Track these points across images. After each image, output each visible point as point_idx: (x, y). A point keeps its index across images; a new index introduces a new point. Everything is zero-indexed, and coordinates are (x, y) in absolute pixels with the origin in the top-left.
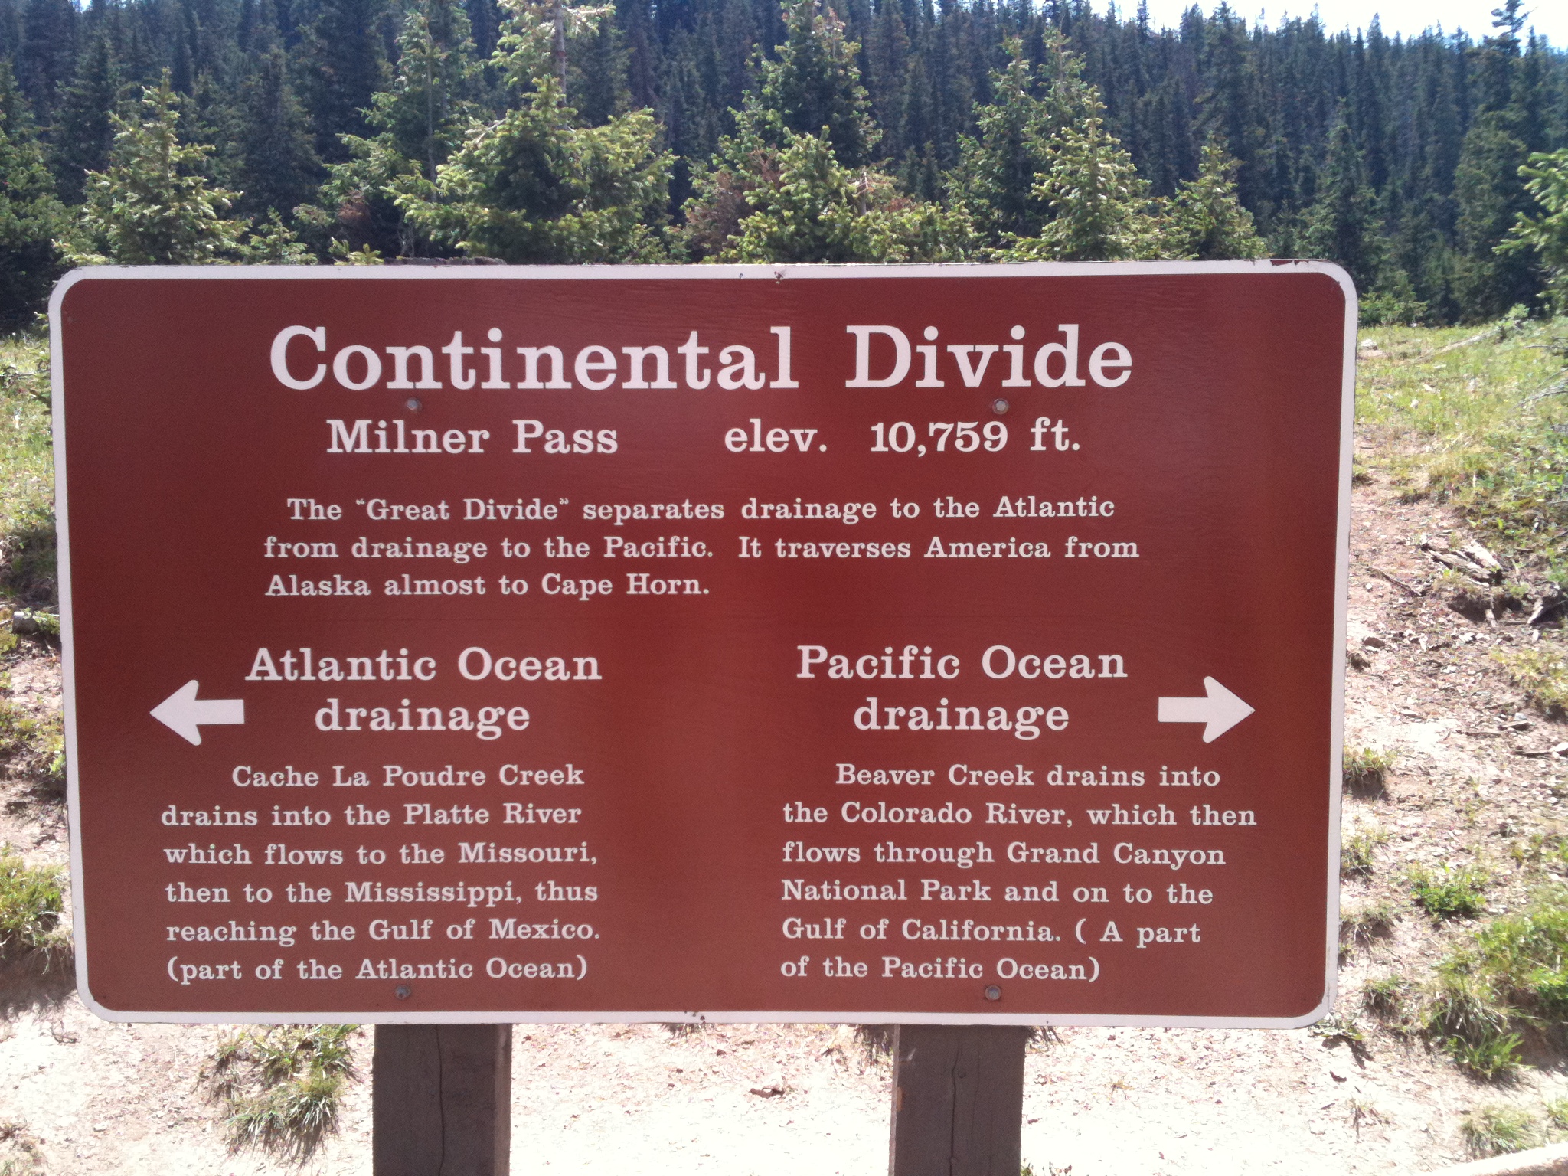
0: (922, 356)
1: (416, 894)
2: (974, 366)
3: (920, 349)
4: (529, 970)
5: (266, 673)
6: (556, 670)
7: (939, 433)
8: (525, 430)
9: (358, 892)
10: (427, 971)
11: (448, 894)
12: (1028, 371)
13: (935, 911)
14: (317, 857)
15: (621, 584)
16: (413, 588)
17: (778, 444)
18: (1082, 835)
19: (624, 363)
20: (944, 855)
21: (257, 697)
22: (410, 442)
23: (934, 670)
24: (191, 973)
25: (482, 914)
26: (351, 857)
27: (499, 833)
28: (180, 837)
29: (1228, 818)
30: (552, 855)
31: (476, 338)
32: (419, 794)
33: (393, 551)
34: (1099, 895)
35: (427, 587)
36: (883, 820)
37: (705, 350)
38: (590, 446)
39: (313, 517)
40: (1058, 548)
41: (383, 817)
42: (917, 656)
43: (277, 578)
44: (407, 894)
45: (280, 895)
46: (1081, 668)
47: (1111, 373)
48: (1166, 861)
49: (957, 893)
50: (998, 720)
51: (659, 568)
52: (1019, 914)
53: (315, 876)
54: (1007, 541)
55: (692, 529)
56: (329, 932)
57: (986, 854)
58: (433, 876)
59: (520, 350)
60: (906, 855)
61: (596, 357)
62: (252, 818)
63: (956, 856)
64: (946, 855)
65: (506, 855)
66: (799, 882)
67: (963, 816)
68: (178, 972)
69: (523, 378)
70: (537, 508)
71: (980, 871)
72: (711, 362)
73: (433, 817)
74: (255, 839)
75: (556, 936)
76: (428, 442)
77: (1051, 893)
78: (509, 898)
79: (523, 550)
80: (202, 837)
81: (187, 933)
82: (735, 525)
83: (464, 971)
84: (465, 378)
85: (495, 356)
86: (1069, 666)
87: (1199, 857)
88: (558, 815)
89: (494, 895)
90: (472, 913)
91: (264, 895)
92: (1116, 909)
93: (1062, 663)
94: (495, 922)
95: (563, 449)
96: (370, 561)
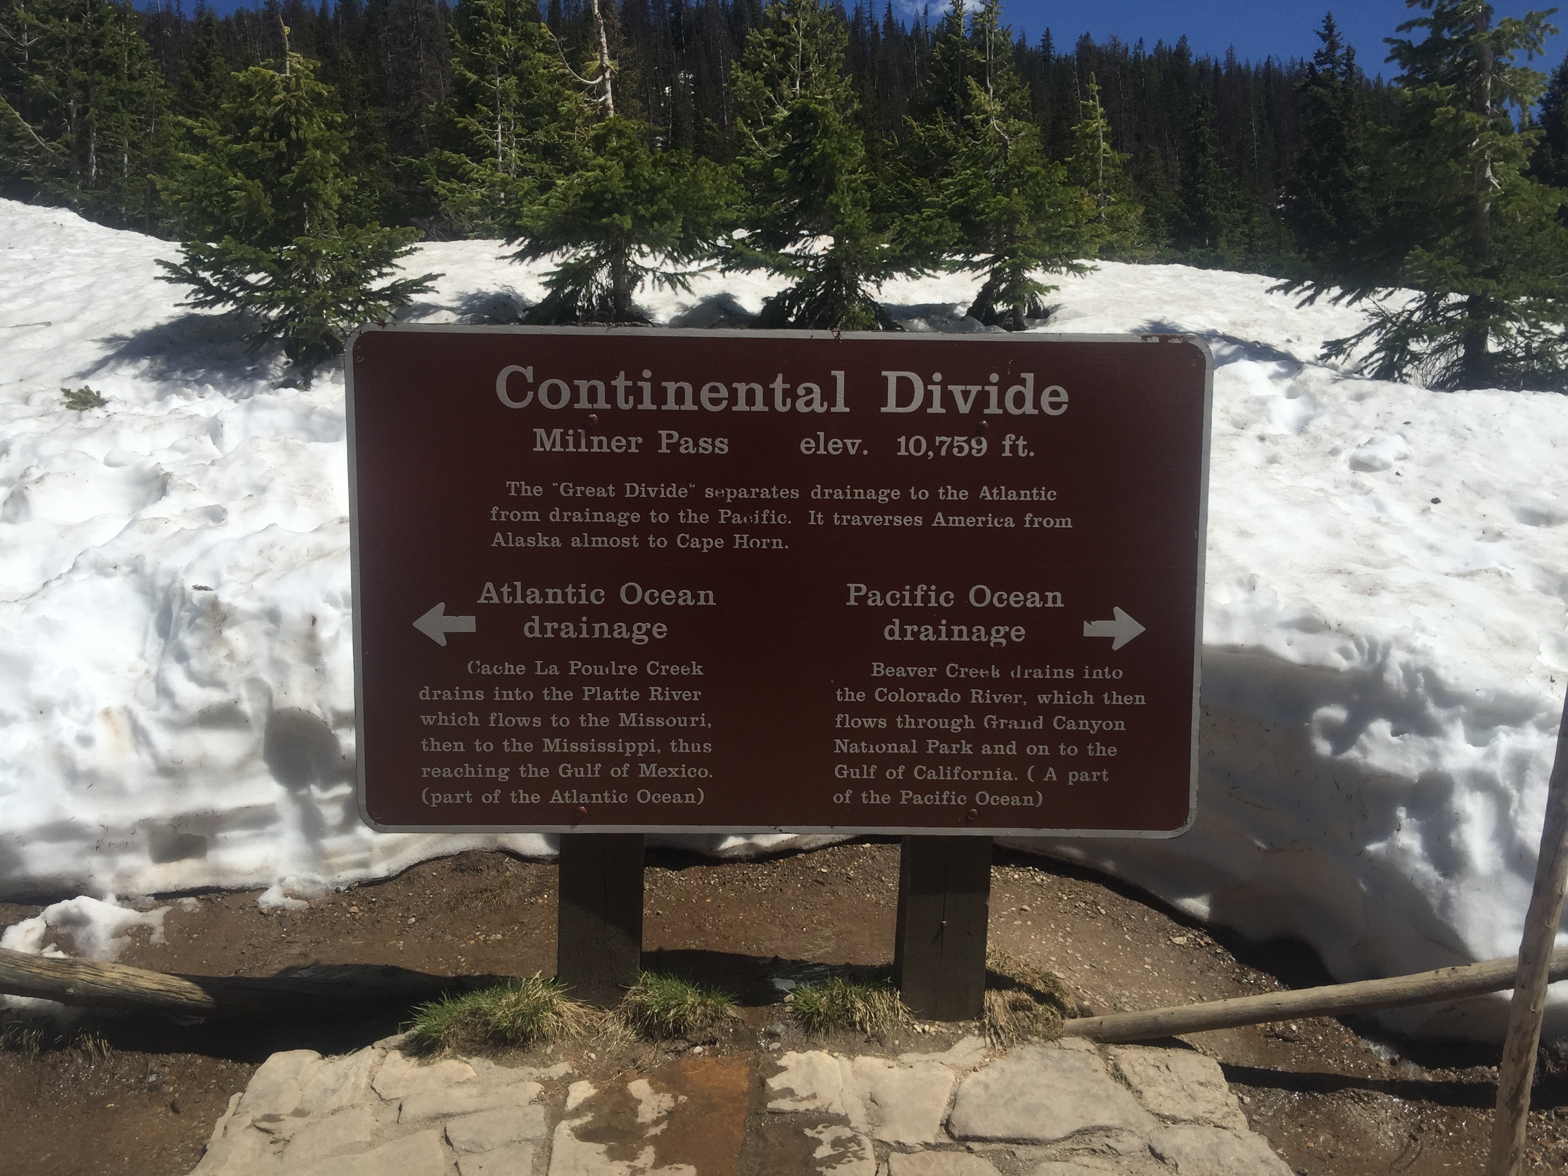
0: (931, 391)
1: (590, 747)
2: (966, 402)
3: (930, 387)
4: (665, 798)
5: (491, 598)
6: (686, 598)
7: (942, 443)
8: (666, 437)
9: (551, 745)
10: (597, 798)
11: (612, 747)
12: (1001, 404)
13: (935, 761)
14: (523, 722)
15: (730, 541)
16: (590, 542)
17: (835, 449)
18: (1031, 711)
19: (733, 393)
20: (942, 723)
21: (484, 614)
22: (589, 445)
23: (937, 601)
24: (437, 799)
25: (634, 760)
26: (546, 721)
27: (646, 707)
28: (432, 707)
29: (1127, 700)
30: (681, 722)
31: (634, 375)
32: (593, 680)
33: (577, 517)
34: (1043, 750)
35: (600, 542)
36: (902, 700)
37: (788, 386)
38: (710, 448)
39: (523, 494)
40: (1020, 521)
41: (568, 695)
42: (926, 592)
43: (499, 534)
44: (584, 747)
45: (499, 746)
46: (1034, 600)
47: (1055, 406)
48: (1087, 728)
49: (950, 748)
50: (980, 634)
51: (755, 531)
52: (992, 762)
53: (523, 734)
54: (987, 516)
55: (778, 505)
56: (533, 772)
57: (969, 723)
58: (601, 735)
59: (664, 384)
60: (917, 724)
61: (714, 390)
62: (480, 695)
63: (950, 724)
64: (944, 724)
65: (650, 721)
66: (846, 741)
67: (955, 698)
68: (429, 799)
69: (666, 404)
70: (674, 490)
71: (965, 735)
72: (790, 394)
73: (602, 696)
74: (482, 709)
75: (684, 775)
76: (600, 444)
77: (1012, 749)
78: (653, 750)
79: (664, 518)
80: (448, 708)
81: (435, 772)
82: (806, 503)
83: (622, 799)
84: (627, 402)
85: (647, 387)
86: (1026, 599)
87: (1109, 725)
88: (686, 696)
89: (642, 748)
90: (627, 760)
91: (489, 747)
92: (1055, 759)
93: (1022, 597)
94: (643, 766)
95: (692, 451)
96: (562, 523)
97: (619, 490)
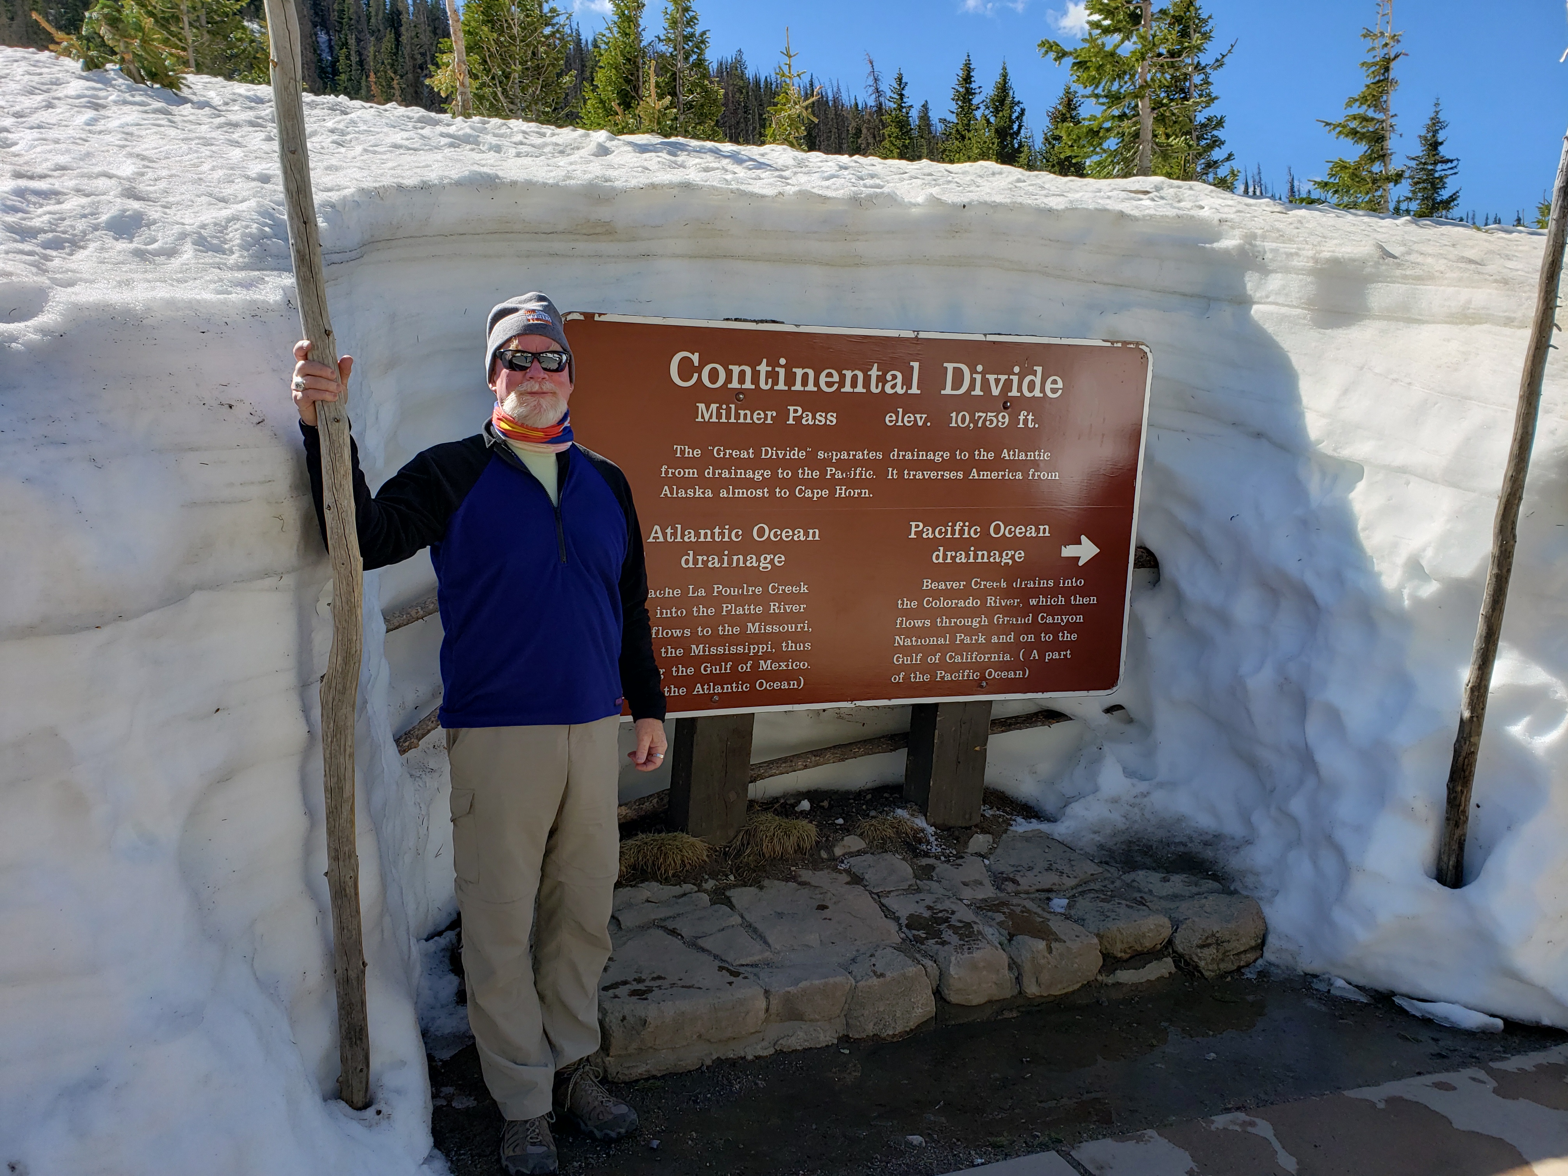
0: (975, 379)
1: (725, 650)
2: (997, 385)
3: (974, 376)
4: (776, 685)
5: (658, 538)
6: (800, 535)
7: (980, 417)
8: (794, 411)
9: (697, 650)
10: (727, 688)
11: (740, 649)
12: (1020, 389)
13: (961, 649)
14: (677, 633)
15: (833, 492)
16: (734, 493)
17: (909, 422)
18: (1025, 610)
19: (843, 378)
20: (967, 622)
22: (737, 416)
23: (969, 533)
25: (756, 658)
26: (694, 632)
27: (767, 618)
29: (1085, 601)
30: (791, 628)
31: (773, 363)
32: (730, 599)
33: (725, 474)
34: (1031, 638)
35: (741, 493)
36: (942, 606)
37: (880, 373)
38: (824, 421)
39: (686, 455)
40: (1025, 474)
41: (711, 611)
42: (962, 527)
43: (666, 487)
44: (721, 650)
46: (1030, 533)
47: (1054, 391)
48: (1060, 621)
49: (971, 639)
50: (995, 557)
51: (851, 484)
52: (997, 648)
54: (1004, 471)
55: (866, 464)
56: (682, 671)
57: (985, 621)
58: (734, 640)
59: (794, 370)
60: (950, 622)
61: (829, 375)
63: (972, 622)
65: (769, 628)
66: (903, 637)
67: (977, 603)
69: (794, 385)
70: (796, 453)
71: (982, 629)
72: (882, 380)
73: (735, 611)
75: (790, 668)
76: (746, 417)
77: (1011, 638)
79: (787, 474)
82: (887, 462)
83: (746, 687)
84: (767, 383)
85: (782, 372)
86: (1026, 531)
87: (1073, 619)
88: (795, 608)
89: (762, 649)
90: (751, 658)
92: (1038, 644)
93: (1024, 529)
94: (762, 662)
95: (810, 422)
96: (713, 479)
97: (758, 453)
